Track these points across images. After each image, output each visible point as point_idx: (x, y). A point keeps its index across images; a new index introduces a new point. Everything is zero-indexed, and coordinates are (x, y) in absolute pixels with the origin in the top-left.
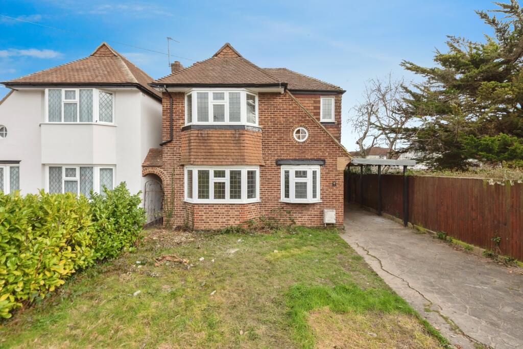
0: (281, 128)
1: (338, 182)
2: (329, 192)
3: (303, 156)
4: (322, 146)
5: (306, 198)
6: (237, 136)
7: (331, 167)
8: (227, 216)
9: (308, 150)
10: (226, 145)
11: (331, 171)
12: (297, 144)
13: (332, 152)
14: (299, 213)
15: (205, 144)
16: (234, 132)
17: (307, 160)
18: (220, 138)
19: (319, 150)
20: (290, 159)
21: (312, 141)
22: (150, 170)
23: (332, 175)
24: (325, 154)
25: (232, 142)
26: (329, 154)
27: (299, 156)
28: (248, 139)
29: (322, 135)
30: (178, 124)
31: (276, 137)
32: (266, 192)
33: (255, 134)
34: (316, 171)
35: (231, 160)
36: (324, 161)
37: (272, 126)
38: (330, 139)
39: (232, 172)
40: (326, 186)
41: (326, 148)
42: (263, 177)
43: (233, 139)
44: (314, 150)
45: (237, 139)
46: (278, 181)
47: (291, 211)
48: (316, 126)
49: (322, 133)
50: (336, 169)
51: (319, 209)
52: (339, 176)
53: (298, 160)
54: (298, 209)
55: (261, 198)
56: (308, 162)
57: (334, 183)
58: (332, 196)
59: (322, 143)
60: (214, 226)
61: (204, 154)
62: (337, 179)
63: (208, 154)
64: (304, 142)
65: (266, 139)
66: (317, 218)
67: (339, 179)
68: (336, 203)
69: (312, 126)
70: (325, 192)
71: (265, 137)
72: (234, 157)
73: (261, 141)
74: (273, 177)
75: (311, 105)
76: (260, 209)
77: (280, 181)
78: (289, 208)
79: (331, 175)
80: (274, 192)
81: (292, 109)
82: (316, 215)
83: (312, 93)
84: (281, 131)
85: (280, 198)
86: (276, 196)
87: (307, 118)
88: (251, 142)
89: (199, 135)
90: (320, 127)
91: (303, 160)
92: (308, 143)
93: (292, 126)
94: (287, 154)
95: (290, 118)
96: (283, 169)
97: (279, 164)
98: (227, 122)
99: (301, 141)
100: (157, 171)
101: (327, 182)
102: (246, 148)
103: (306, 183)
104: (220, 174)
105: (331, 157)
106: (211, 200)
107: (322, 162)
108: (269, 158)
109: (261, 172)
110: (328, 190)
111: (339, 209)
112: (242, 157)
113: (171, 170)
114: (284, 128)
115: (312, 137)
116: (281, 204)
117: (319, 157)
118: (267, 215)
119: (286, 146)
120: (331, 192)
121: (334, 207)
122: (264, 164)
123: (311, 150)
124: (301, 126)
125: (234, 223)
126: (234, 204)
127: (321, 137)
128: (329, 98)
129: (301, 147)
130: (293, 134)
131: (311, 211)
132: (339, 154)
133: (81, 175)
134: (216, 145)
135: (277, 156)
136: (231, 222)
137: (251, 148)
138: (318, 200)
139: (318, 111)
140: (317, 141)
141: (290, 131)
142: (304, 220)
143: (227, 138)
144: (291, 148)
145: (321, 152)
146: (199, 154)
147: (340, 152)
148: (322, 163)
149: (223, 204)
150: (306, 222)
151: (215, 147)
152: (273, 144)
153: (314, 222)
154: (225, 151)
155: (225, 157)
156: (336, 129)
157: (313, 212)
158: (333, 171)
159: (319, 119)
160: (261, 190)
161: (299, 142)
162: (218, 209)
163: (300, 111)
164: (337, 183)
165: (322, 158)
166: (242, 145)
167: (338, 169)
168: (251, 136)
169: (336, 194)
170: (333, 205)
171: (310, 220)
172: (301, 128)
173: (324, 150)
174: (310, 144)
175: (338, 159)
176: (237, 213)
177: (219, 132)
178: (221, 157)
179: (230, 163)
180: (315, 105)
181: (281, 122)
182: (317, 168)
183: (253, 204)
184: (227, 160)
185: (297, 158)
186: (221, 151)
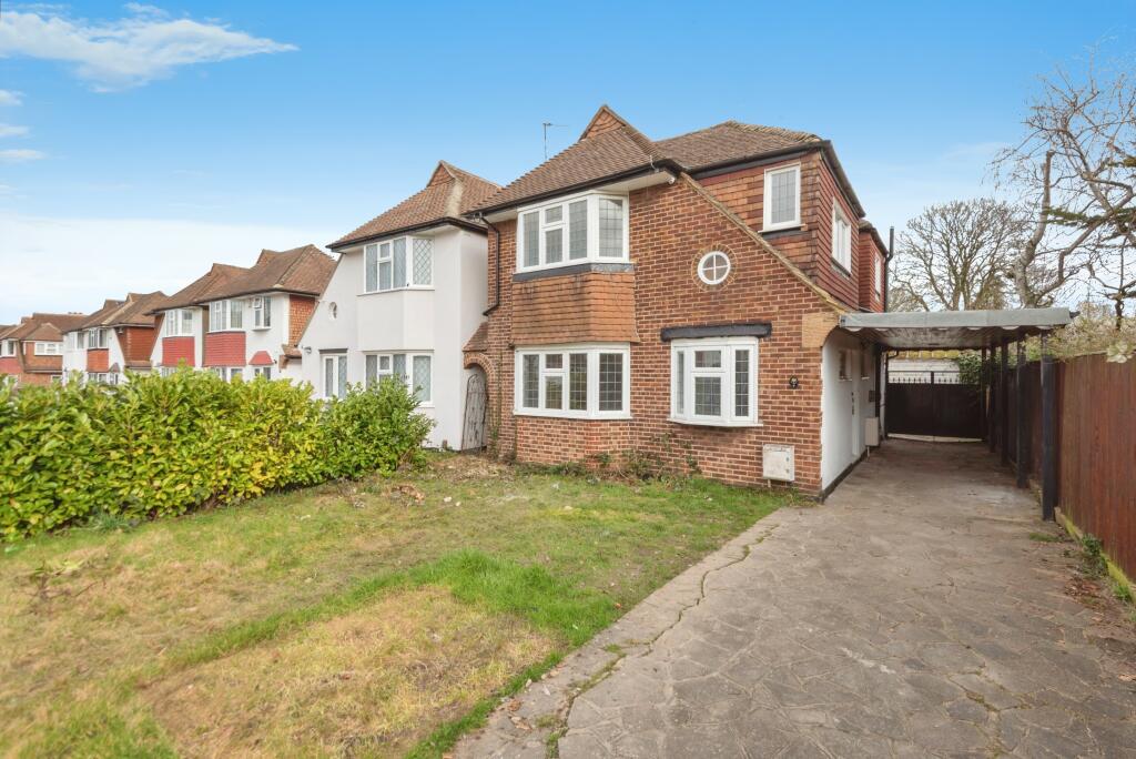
0: (672, 260)
1: (806, 377)
2: (781, 403)
3: (717, 318)
4: (765, 288)
5: (719, 415)
6: (579, 285)
7: (787, 340)
8: (563, 441)
9: (730, 302)
10: (561, 304)
11: (785, 350)
12: (706, 291)
13: (789, 302)
14: (708, 449)
15: (531, 307)
16: (573, 280)
17: (728, 325)
18: (553, 294)
19: (757, 300)
20: (689, 327)
21: (740, 281)
22: (473, 358)
23: (788, 361)
24: (771, 309)
25: (570, 298)
26: (780, 308)
27: (710, 318)
28: (598, 289)
29: (764, 262)
30: (506, 275)
31: (662, 280)
32: (641, 398)
33: (617, 278)
34: (746, 352)
35: (568, 334)
36: (768, 325)
37: (655, 258)
38: (783, 271)
39: (573, 357)
40: (772, 387)
41: (774, 293)
42: (636, 367)
43: (572, 292)
44: (745, 301)
45: (578, 291)
46: (665, 376)
47: (693, 443)
48: (748, 244)
49: (764, 259)
50: (800, 344)
51: (755, 443)
52: (808, 361)
53: (708, 327)
54: (706, 439)
55: (632, 411)
56: (730, 331)
57: (794, 380)
58: (788, 414)
59: (764, 283)
60: (542, 459)
61: (528, 325)
62: (802, 371)
63: (536, 324)
64: (721, 285)
65: (644, 287)
66: (751, 463)
67: (809, 371)
68: (799, 430)
69: (738, 246)
70: (770, 402)
71: (640, 282)
72: (574, 328)
73: (632, 291)
74: (656, 367)
75: (740, 195)
76: (631, 433)
77: (669, 376)
78: (688, 437)
79: (785, 361)
80: (659, 399)
81: (696, 213)
82: (747, 458)
83: (744, 166)
84: (671, 265)
85: (669, 413)
86: (663, 408)
87: (729, 228)
88: (606, 296)
89: (523, 291)
90: (758, 244)
91: (717, 326)
92: (730, 287)
93: (696, 252)
94: (684, 315)
95: (691, 234)
96: (676, 347)
97: (667, 336)
98: (566, 260)
99: (716, 282)
100: (481, 358)
101: (776, 377)
102: (592, 308)
103: (718, 380)
104: (554, 361)
105: (787, 315)
106: (541, 410)
107: (762, 329)
108: (647, 327)
109: (634, 357)
110: (776, 398)
111: (807, 447)
112: (586, 327)
113: (497, 357)
114: (677, 259)
115: (739, 270)
116: (672, 427)
117: (757, 317)
118: (643, 448)
119: (682, 297)
120: (786, 403)
121: (795, 441)
122: (638, 340)
123: (736, 301)
124: (714, 249)
125: (574, 456)
126: (575, 420)
127: (761, 268)
128: (789, 170)
129: (714, 296)
130: (696, 269)
131: (737, 447)
132: (808, 306)
133: (395, 365)
134: (547, 306)
135: (664, 321)
136: (570, 455)
137: (606, 308)
138: (752, 419)
139: (757, 206)
140: (751, 280)
141: (690, 263)
142: (720, 465)
143: (563, 292)
144: (693, 300)
145: (760, 304)
146: (523, 325)
147: (811, 300)
148: (763, 331)
149: (558, 419)
150: (724, 471)
151: (545, 312)
152: (656, 295)
153: (745, 473)
154: (559, 316)
155: (559, 328)
156: (804, 244)
157: (740, 448)
158: (791, 350)
159: (759, 226)
160: (632, 393)
161: (709, 287)
162: (550, 427)
163: (712, 215)
164: (801, 379)
165: (764, 318)
166: (586, 302)
167: (805, 345)
168: (606, 284)
169: (800, 409)
170: (791, 435)
171: (733, 467)
172: (715, 253)
173: (769, 299)
174: (733, 287)
175: (805, 317)
176: (579, 438)
177: (551, 283)
178: (552, 329)
179: (565, 340)
180: (751, 193)
181: (671, 246)
182: (751, 345)
183: (614, 422)
184: (561, 335)
185: (706, 322)
186: (553, 316)
